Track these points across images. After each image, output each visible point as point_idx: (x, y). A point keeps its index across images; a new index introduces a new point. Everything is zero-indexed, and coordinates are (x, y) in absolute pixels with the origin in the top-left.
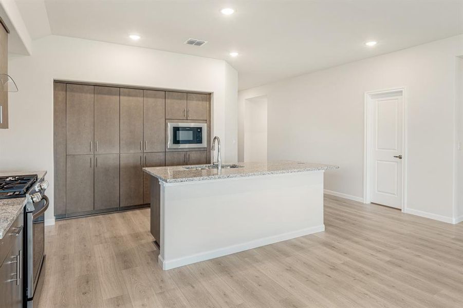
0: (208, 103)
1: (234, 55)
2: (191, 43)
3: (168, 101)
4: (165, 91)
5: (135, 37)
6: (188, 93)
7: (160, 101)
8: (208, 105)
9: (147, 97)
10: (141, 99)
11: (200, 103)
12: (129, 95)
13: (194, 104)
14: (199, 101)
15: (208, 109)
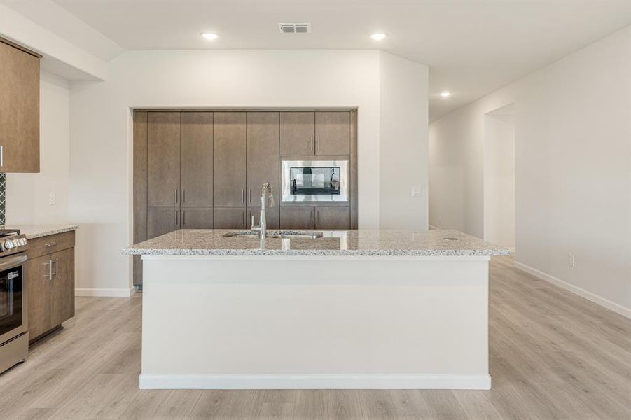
0: (352, 126)
1: (378, 37)
2: (288, 29)
3: (284, 127)
4: (279, 111)
5: (210, 36)
6: (316, 111)
7: (272, 128)
8: (352, 130)
9: (252, 123)
10: (242, 126)
11: (338, 127)
12: (226, 122)
13: (326, 129)
14: (336, 123)
15: (352, 135)
